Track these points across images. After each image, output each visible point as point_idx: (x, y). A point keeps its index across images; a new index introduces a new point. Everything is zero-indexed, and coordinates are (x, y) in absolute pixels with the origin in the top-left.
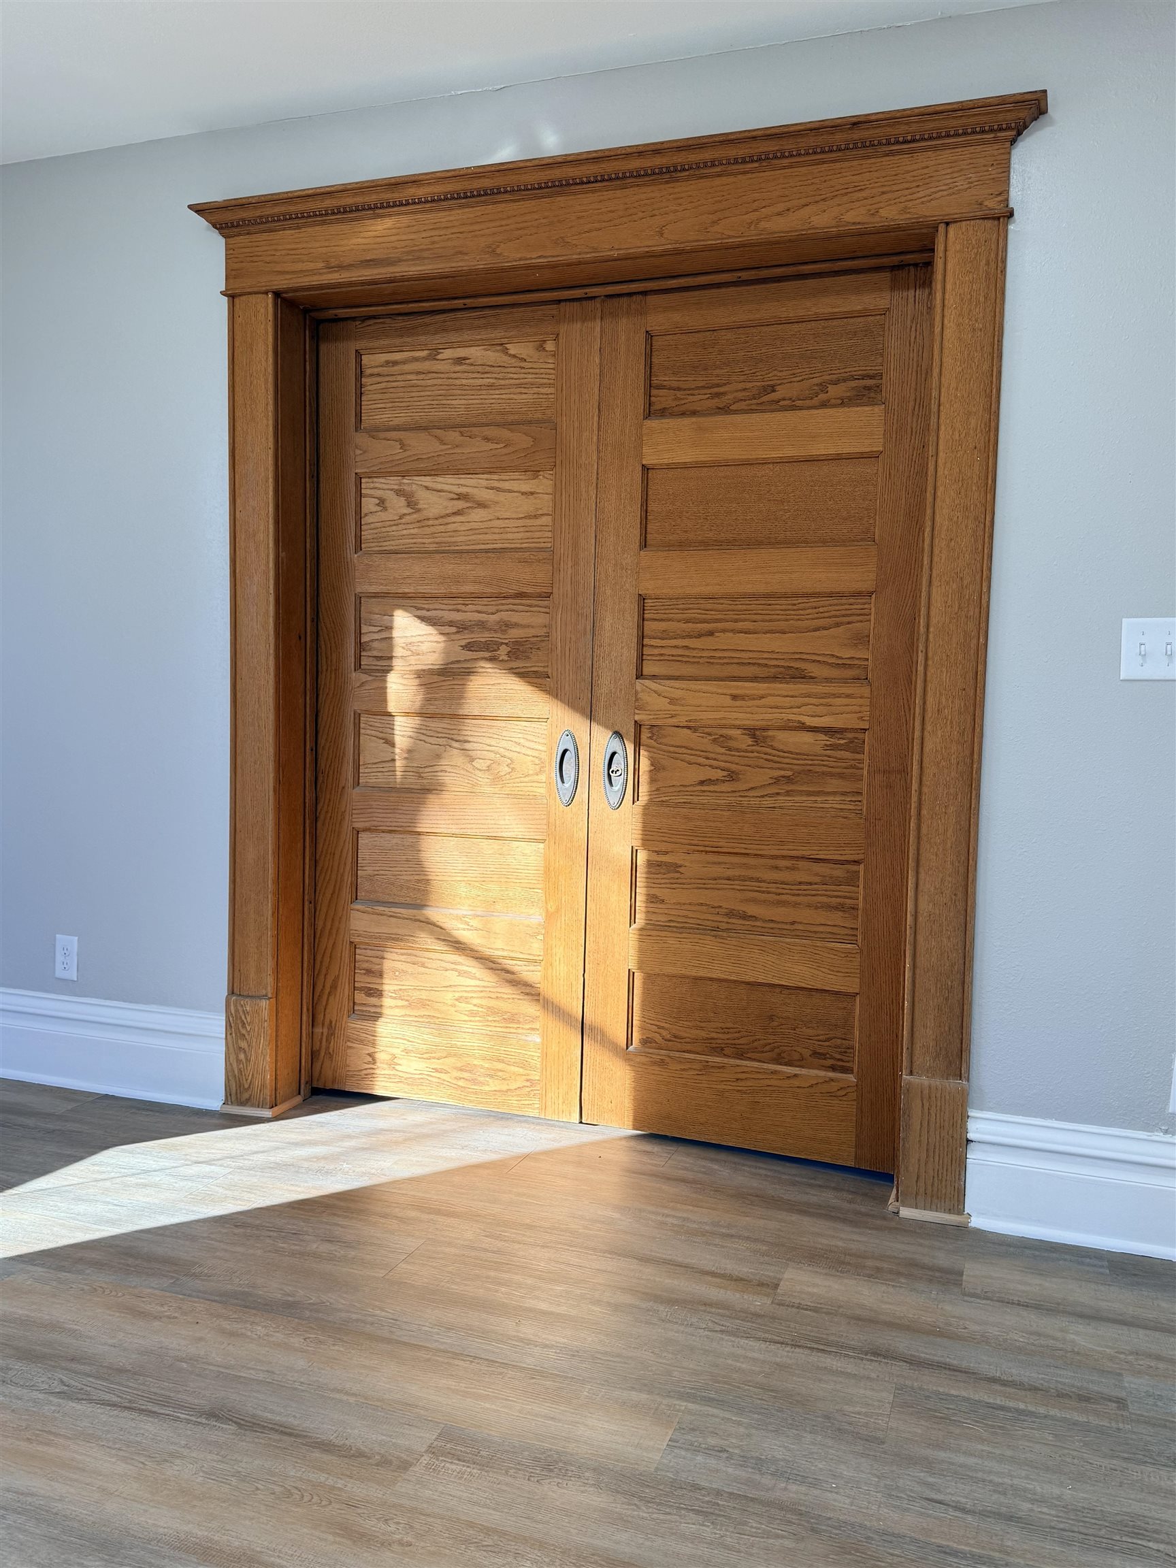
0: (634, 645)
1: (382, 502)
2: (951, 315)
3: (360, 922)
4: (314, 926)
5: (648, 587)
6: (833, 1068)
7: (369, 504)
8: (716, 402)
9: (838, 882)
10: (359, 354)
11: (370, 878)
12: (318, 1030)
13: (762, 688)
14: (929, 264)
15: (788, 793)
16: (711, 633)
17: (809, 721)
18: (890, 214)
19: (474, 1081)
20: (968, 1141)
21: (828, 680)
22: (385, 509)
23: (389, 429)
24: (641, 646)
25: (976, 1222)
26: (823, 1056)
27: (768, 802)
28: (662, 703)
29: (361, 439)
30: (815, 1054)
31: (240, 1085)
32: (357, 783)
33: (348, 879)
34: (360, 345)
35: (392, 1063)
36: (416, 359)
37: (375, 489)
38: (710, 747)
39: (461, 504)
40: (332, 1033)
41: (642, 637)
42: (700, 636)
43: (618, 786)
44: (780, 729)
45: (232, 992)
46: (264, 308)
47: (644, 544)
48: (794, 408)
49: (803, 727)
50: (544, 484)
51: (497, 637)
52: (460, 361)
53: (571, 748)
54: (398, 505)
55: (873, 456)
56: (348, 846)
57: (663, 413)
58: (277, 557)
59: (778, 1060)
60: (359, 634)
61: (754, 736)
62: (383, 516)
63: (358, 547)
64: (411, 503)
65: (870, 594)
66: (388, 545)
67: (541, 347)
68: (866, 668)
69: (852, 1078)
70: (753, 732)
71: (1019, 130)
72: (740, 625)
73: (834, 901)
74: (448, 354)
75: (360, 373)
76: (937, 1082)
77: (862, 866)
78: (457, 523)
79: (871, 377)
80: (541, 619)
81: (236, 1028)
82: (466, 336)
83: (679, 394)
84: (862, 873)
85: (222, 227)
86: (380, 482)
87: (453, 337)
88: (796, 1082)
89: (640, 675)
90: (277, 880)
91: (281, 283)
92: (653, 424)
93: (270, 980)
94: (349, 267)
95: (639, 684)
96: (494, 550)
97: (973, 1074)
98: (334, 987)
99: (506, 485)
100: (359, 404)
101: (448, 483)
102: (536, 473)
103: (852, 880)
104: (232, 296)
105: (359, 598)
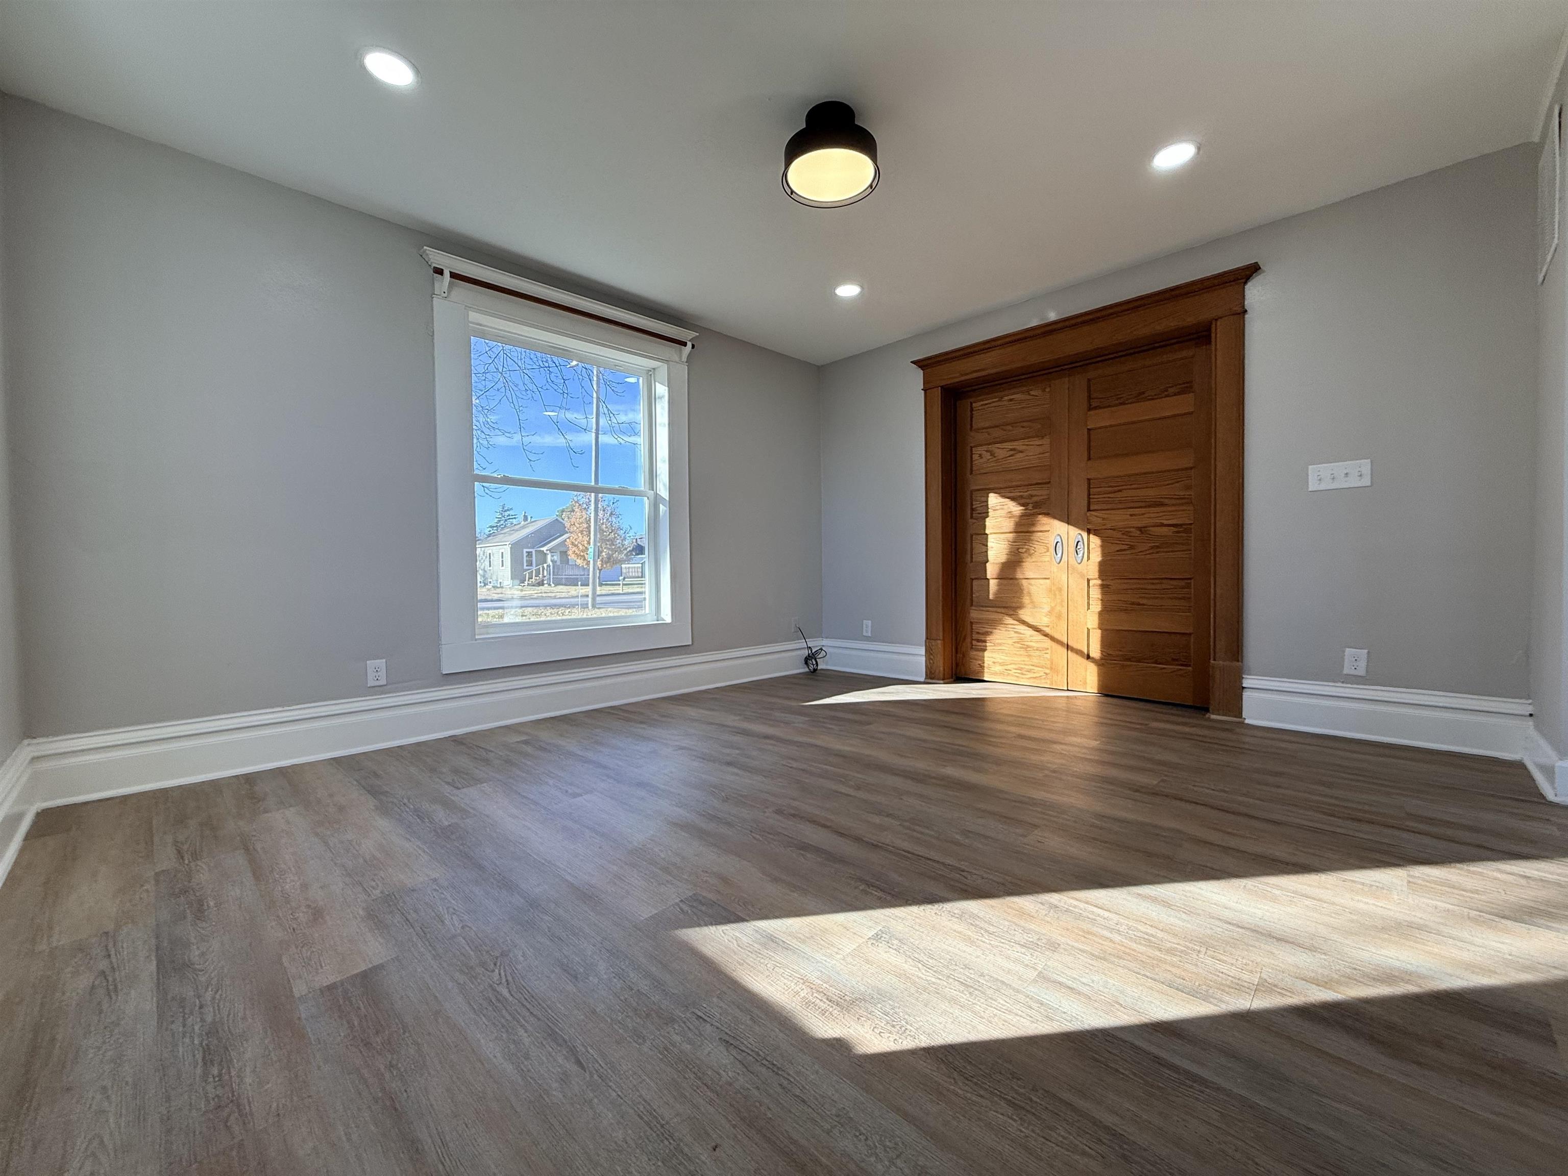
0: (1086, 496)
1: (980, 456)
2: (1219, 354)
3: (974, 614)
4: (956, 616)
5: (1089, 477)
6: (1182, 665)
7: (975, 457)
8: (1119, 401)
9: (1183, 588)
10: (971, 404)
11: (977, 597)
12: (958, 655)
13: (1143, 511)
14: (1209, 337)
15: (1157, 553)
16: (1120, 491)
17: (1165, 522)
18: (1190, 320)
19: (1022, 674)
20: (1244, 688)
21: (1173, 505)
22: (982, 458)
23: (984, 428)
24: (1089, 498)
25: (1247, 721)
26: (1177, 660)
27: (1148, 556)
28: (1100, 520)
29: (972, 434)
30: (1174, 660)
31: (931, 672)
32: (972, 561)
33: (969, 597)
34: (972, 400)
35: (989, 668)
36: (994, 402)
37: (977, 451)
38: (1121, 536)
39: (1012, 453)
40: (964, 656)
41: (1089, 495)
42: (1115, 492)
43: (1080, 555)
44: (1154, 526)
45: (927, 638)
46: (937, 393)
47: (1089, 459)
48: (1153, 399)
49: (1163, 525)
50: (1046, 441)
51: (1028, 501)
52: (1011, 400)
53: (1060, 541)
54: (987, 456)
55: (1191, 413)
56: (969, 585)
57: (1096, 408)
58: (942, 478)
59: (1156, 663)
60: (972, 505)
61: (1141, 531)
62: (981, 461)
63: (971, 473)
64: (992, 454)
65: (1191, 468)
66: (983, 471)
67: (1044, 390)
68: (1191, 499)
69: (1190, 668)
70: (1140, 529)
71: (1247, 278)
72: (1133, 486)
73: (1180, 596)
74: (1006, 398)
75: (972, 410)
76: (1227, 663)
77: (1192, 581)
78: (1011, 459)
79: (1187, 383)
80: (1045, 492)
81: (929, 652)
82: (1012, 391)
83: (1102, 400)
84: (1192, 584)
85: (921, 367)
86: (979, 448)
87: (1006, 392)
88: (1163, 671)
89: (1089, 510)
90: (943, 597)
91: (943, 383)
92: (1092, 413)
93: (941, 634)
94: (967, 374)
95: (1088, 514)
96: (1027, 468)
97: (1245, 659)
98: (964, 639)
99: (1031, 443)
100: (971, 421)
101: (1008, 445)
102: (1043, 437)
103: (1188, 586)
104: (925, 390)
105: (972, 492)
